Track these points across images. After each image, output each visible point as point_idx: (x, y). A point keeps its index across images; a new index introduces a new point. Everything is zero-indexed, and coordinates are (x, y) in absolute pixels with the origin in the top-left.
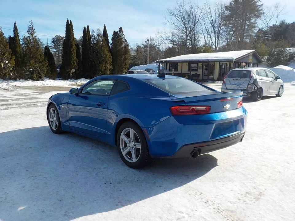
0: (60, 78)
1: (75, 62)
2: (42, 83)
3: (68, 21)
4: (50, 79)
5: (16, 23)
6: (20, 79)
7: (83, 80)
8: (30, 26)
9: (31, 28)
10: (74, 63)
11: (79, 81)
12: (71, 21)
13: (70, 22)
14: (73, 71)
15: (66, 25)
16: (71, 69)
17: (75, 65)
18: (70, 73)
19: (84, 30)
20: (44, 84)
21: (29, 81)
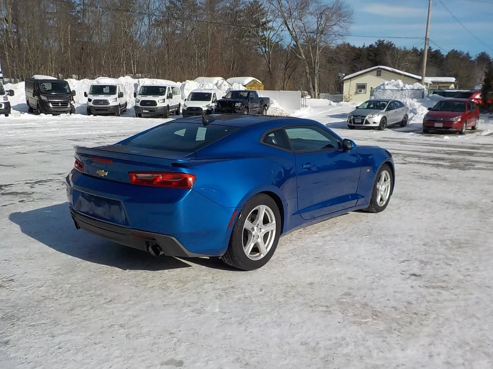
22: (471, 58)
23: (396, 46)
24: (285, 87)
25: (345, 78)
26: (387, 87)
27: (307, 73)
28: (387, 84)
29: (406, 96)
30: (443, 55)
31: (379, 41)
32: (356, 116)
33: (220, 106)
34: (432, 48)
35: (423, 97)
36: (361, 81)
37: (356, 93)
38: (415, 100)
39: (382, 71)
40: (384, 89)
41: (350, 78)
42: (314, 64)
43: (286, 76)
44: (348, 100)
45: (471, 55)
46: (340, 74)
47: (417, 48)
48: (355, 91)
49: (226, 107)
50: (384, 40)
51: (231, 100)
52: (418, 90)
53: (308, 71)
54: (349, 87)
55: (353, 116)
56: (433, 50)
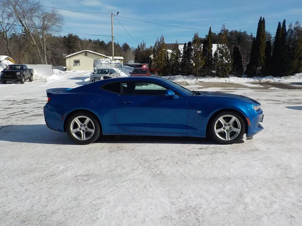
0: (246, 76)
1: (262, 59)
2: (225, 80)
3: (261, 18)
4: (235, 76)
5: (211, 28)
6: (208, 76)
7: (269, 78)
8: (223, 28)
9: (223, 30)
10: (261, 61)
11: (264, 79)
12: (264, 18)
13: (262, 20)
14: (260, 68)
15: (259, 23)
16: (258, 66)
17: (262, 63)
18: (256, 70)
19: (279, 25)
20: (226, 81)
21: (215, 78)
22: (120, 46)
23: (80, 38)
24: (21, 62)
25: (66, 57)
26: (102, 62)
27: (38, 53)
28: (102, 61)
29: (113, 67)
30: (106, 44)
31: (70, 34)
32: (95, 78)
33: (5, 75)
34: (100, 40)
35: (121, 67)
36: (76, 58)
37: (74, 65)
38: (118, 69)
39: (88, 53)
40: (101, 63)
41: (70, 57)
42: (44, 48)
43: (21, 55)
44: (70, 69)
45: (120, 44)
46: (63, 54)
47: (91, 39)
48: (73, 64)
49: (10, 75)
50: (72, 34)
51: (9, 70)
52: (119, 63)
53: (39, 52)
54: (69, 62)
55: (94, 78)
56: (100, 41)
